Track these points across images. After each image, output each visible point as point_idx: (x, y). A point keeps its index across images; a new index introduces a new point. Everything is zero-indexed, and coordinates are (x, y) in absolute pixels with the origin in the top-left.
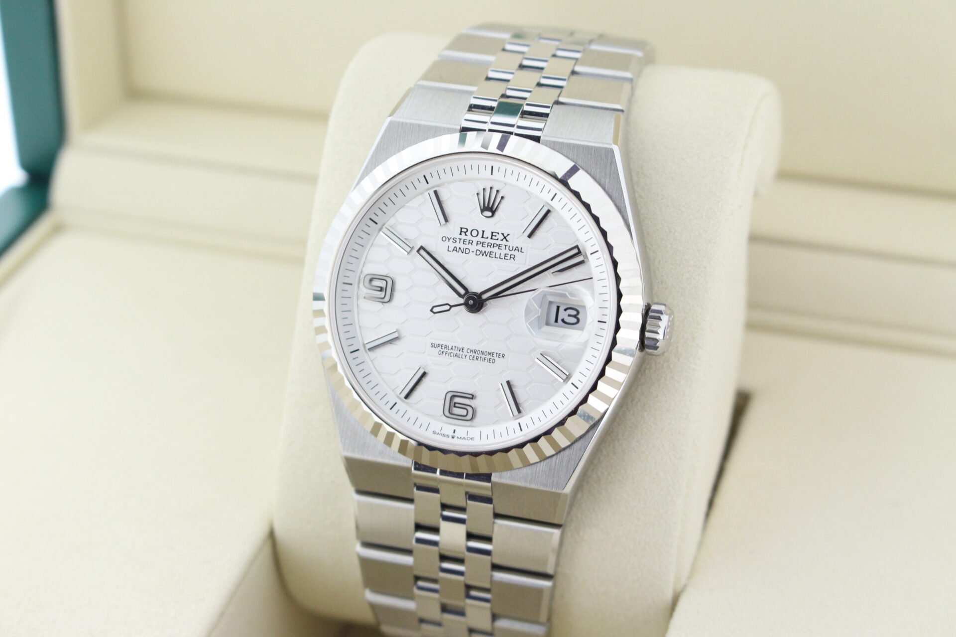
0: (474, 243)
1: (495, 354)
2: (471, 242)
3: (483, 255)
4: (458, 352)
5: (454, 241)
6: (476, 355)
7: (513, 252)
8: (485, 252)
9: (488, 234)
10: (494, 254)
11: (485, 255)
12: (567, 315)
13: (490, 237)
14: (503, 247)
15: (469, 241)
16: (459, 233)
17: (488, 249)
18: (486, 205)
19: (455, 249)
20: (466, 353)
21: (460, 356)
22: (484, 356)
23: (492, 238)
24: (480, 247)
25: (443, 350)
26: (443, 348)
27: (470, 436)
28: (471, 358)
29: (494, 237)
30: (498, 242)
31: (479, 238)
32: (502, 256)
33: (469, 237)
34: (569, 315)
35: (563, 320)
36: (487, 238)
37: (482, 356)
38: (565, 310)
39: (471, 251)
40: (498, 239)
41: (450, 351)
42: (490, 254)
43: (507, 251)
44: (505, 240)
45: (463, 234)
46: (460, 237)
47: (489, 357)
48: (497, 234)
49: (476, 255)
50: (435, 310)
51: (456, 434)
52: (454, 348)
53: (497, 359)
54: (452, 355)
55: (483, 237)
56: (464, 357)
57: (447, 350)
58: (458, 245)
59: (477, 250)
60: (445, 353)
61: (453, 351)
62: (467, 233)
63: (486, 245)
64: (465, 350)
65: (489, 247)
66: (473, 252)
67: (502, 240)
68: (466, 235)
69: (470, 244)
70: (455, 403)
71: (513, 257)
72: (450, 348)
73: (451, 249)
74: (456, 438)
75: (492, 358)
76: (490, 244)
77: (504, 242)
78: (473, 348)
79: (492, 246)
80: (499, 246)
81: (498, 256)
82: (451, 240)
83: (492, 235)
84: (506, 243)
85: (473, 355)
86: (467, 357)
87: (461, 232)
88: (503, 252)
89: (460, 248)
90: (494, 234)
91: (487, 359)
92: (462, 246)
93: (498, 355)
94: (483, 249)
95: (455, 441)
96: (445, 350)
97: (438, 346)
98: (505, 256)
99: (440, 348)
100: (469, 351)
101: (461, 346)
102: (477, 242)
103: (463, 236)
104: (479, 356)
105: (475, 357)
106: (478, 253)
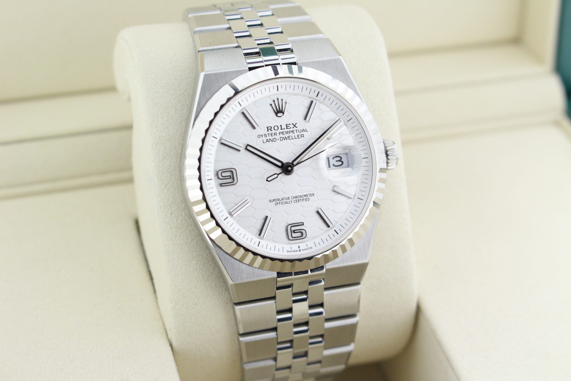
0: (278, 134)
1: (308, 195)
2: (275, 134)
3: (285, 140)
4: (286, 201)
5: (266, 136)
6: (297, 199)
7: (302, 133)
8: (285, 137)
9: (284, 126)
10: (291, 137)
11: (286, 139)
12: (335, 161)
13: (286, 128)
14: (295, 132)
15: (274, 133)
16: (267, 130)
17: (287, 135)
18: (278, 110)
19: (267, 141)
20: (291, 200)
21: (288, 203)
22: (302, 198)
23: (287, 128)
24: (281, 135)
25: (277, 202)
26: (277, 200)
27: (309, 246)
28: (295, 201)
29: (288, 127)
30: (292, 129)
31: (280, 130)
32: (296, 137)
33: (274, 131)
34: (337, 161)
35: (334, 165)
36: (284, 129)
37: (301, 198)
38: (333, 158)
39: (277, 139)
40: (291, 128)
41: (282, 201)
42: (289, 138)
43: (298, 133)
44: (295, 127)
45: (269, 130)
46: (268, 132)
47: (305, 198)
48: (289, 125)
49: (281, 140)
50: (269, 179)
51: (301, 248)
52: (283, 199)
53: (310, 197)
54: (283, 203)
55: (281, 129)
56: (290, 202)
57: (280, 201)
58: (268, 138)
59: (280, 138)
60: (279, 203)
61: (283, 201)
62: (272, 129)
63: (285, 133)
64: (290, 198)
65: (287, 134)
66: (278, 139)
67: (293, 128)
68: (271, 130)
69: (275, 135)
70: (294, 231)
71: (302, 136)
72: (281, 200)
73: (265, 141)
74: (301, 250)
75: (307, 198)
76: (287, 132)
77: (295, 128)
78: (294, 195)
79: (289, 133)
80: (293, 132)
81: (293, 137)
82: (264, 136)
83: (287, 127)
84: (296, 129)
85: (295, 199)
86: (293, 202)
87: (268, 129)
88: (296, 134)
89: (270, 139)
90: (288, 125)
91: (304, 199)
92: (271, 138)
93: (310, 195)
94: (284, 136)
95: (302, 252)
96: (278, 202)
97: (274, 200)
98: (298, 136)
99: (275, 201)
100: (293, 198)
101: (287, 197)
102: (279, 133)
103: (270, 132)
104: (299, 199)
105: (297, 200)
106: (282, 139)
